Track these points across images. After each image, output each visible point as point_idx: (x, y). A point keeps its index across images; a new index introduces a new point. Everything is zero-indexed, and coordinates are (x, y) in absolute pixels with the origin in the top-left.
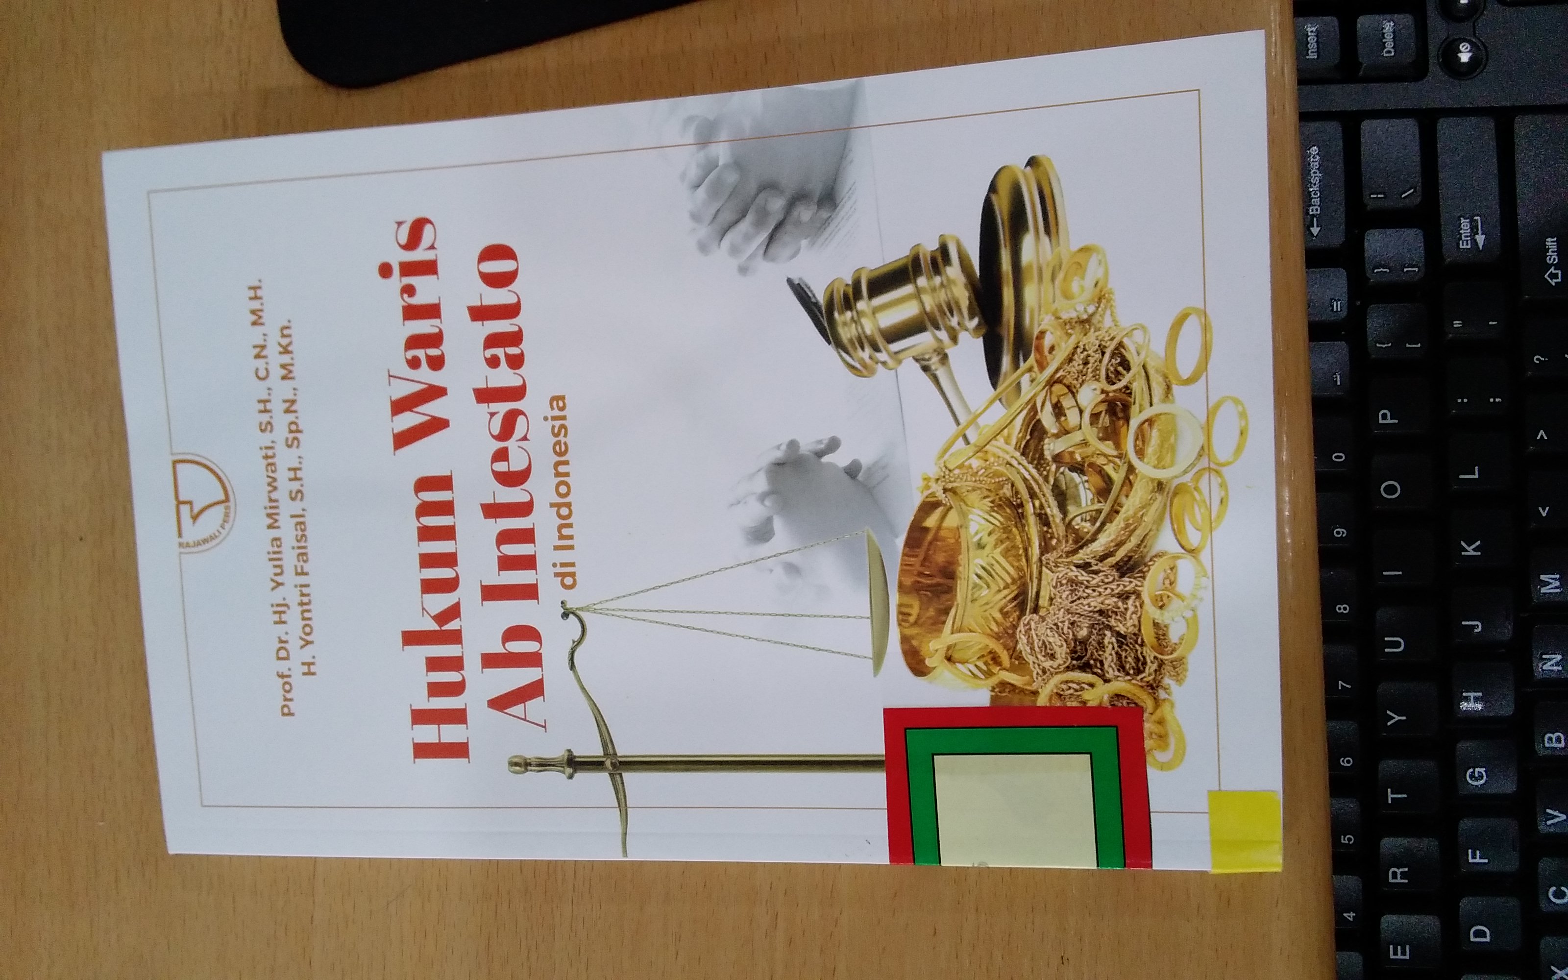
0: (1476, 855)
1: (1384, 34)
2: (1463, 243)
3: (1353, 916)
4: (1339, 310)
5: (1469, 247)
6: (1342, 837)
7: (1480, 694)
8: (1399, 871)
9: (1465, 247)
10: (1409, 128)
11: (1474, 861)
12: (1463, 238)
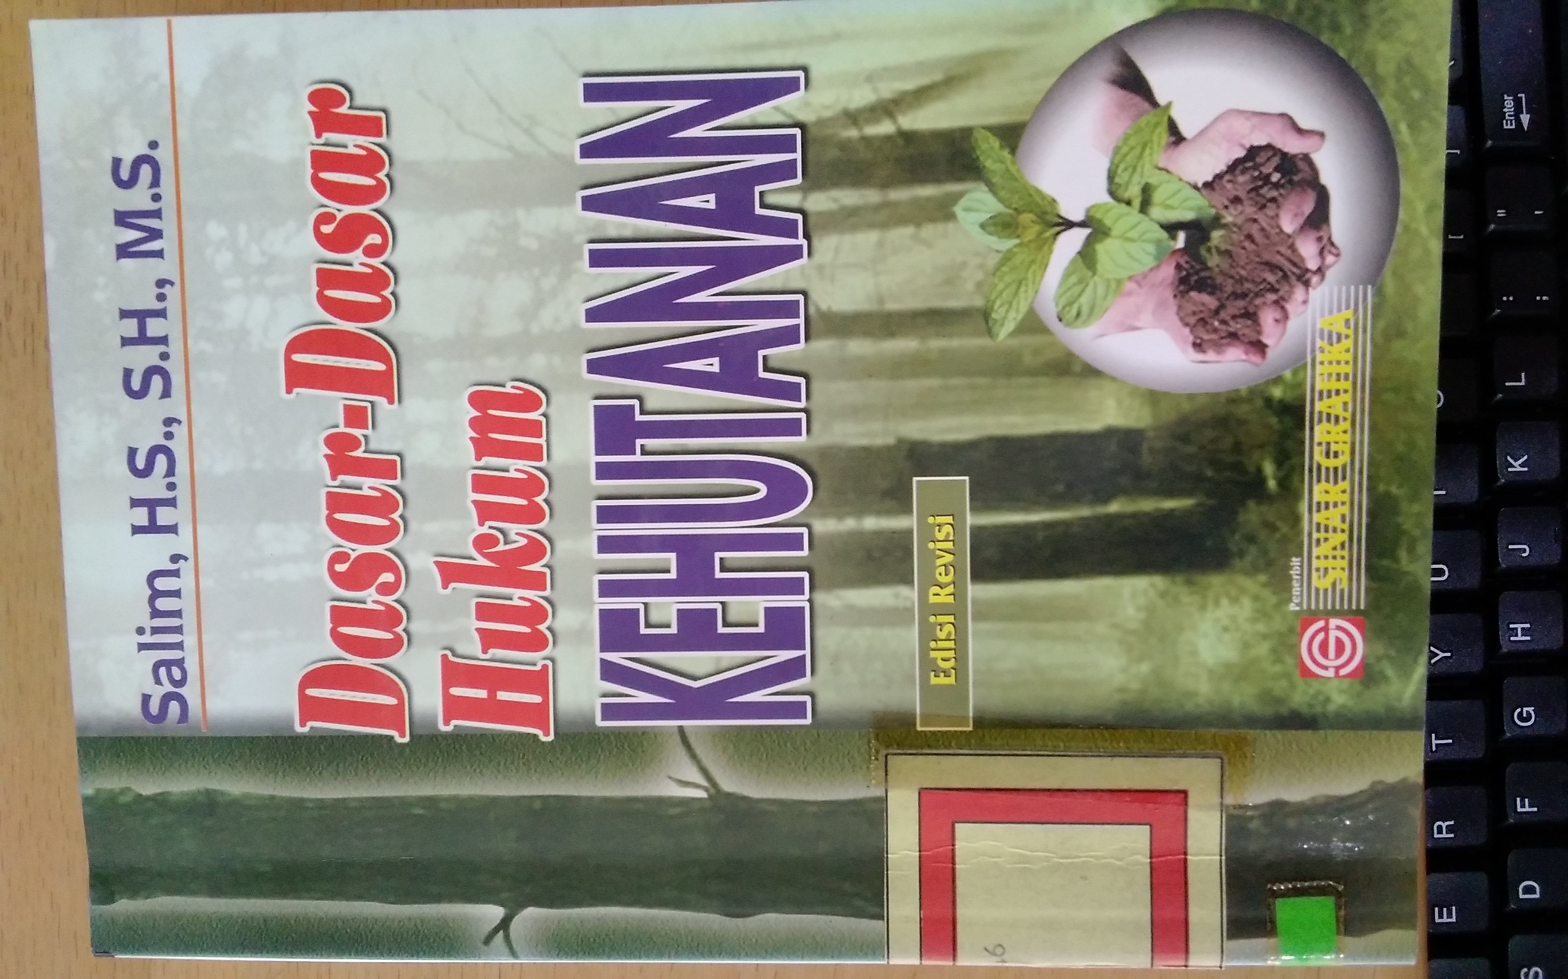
0: (1524, 804)
5: (1513, 127)
11: (1523, 810)
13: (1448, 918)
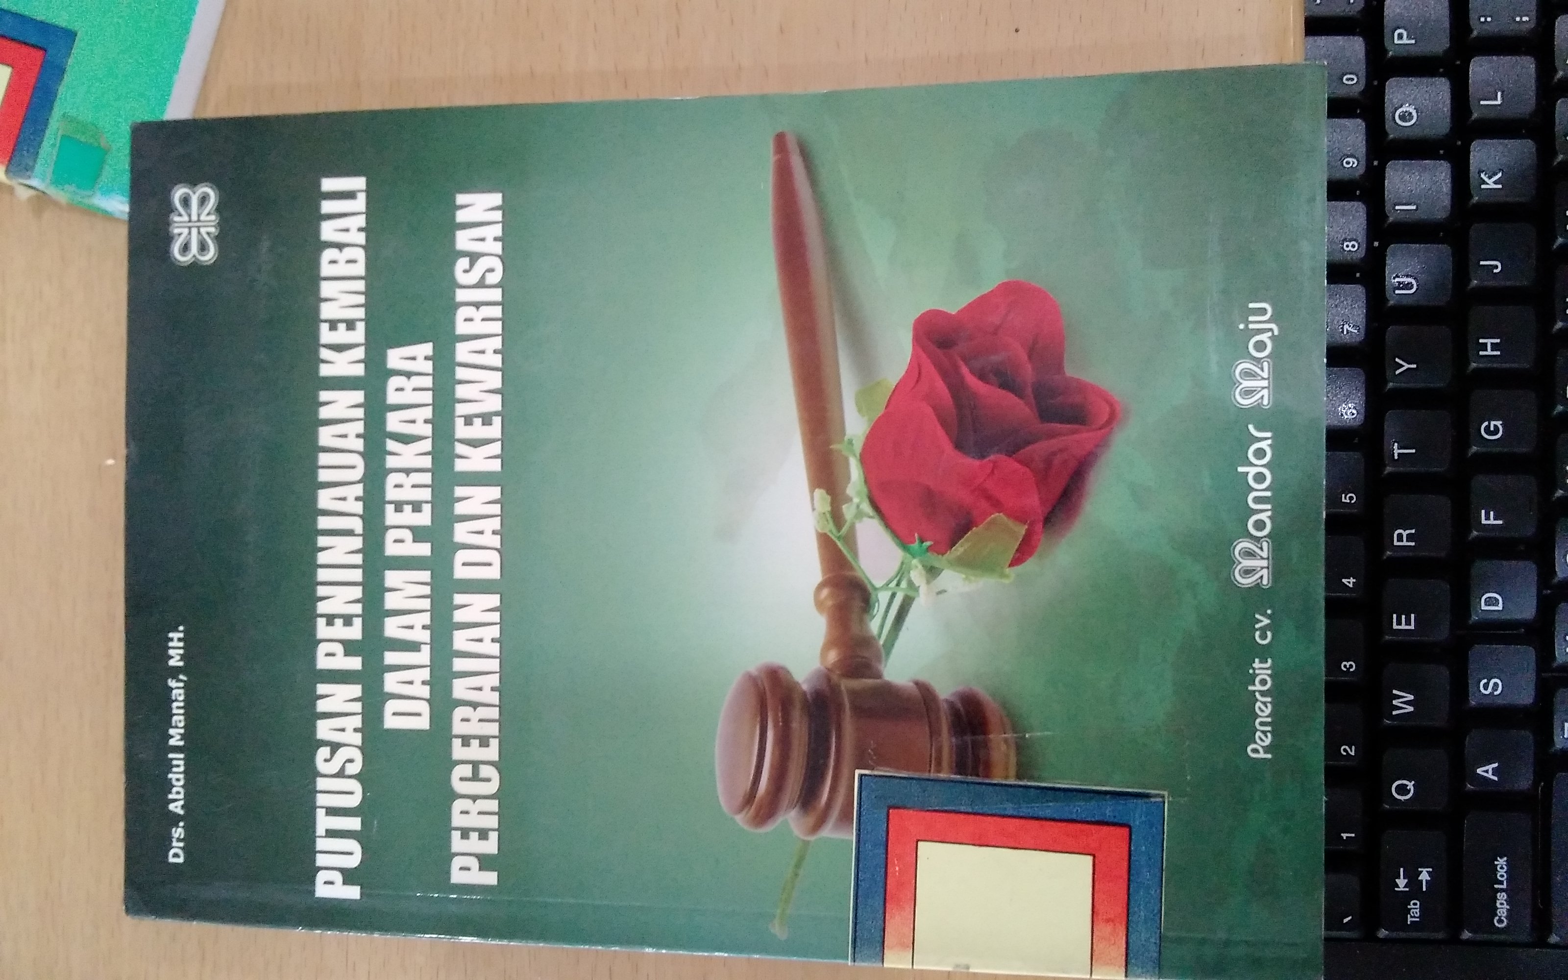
13: (1406, 624)
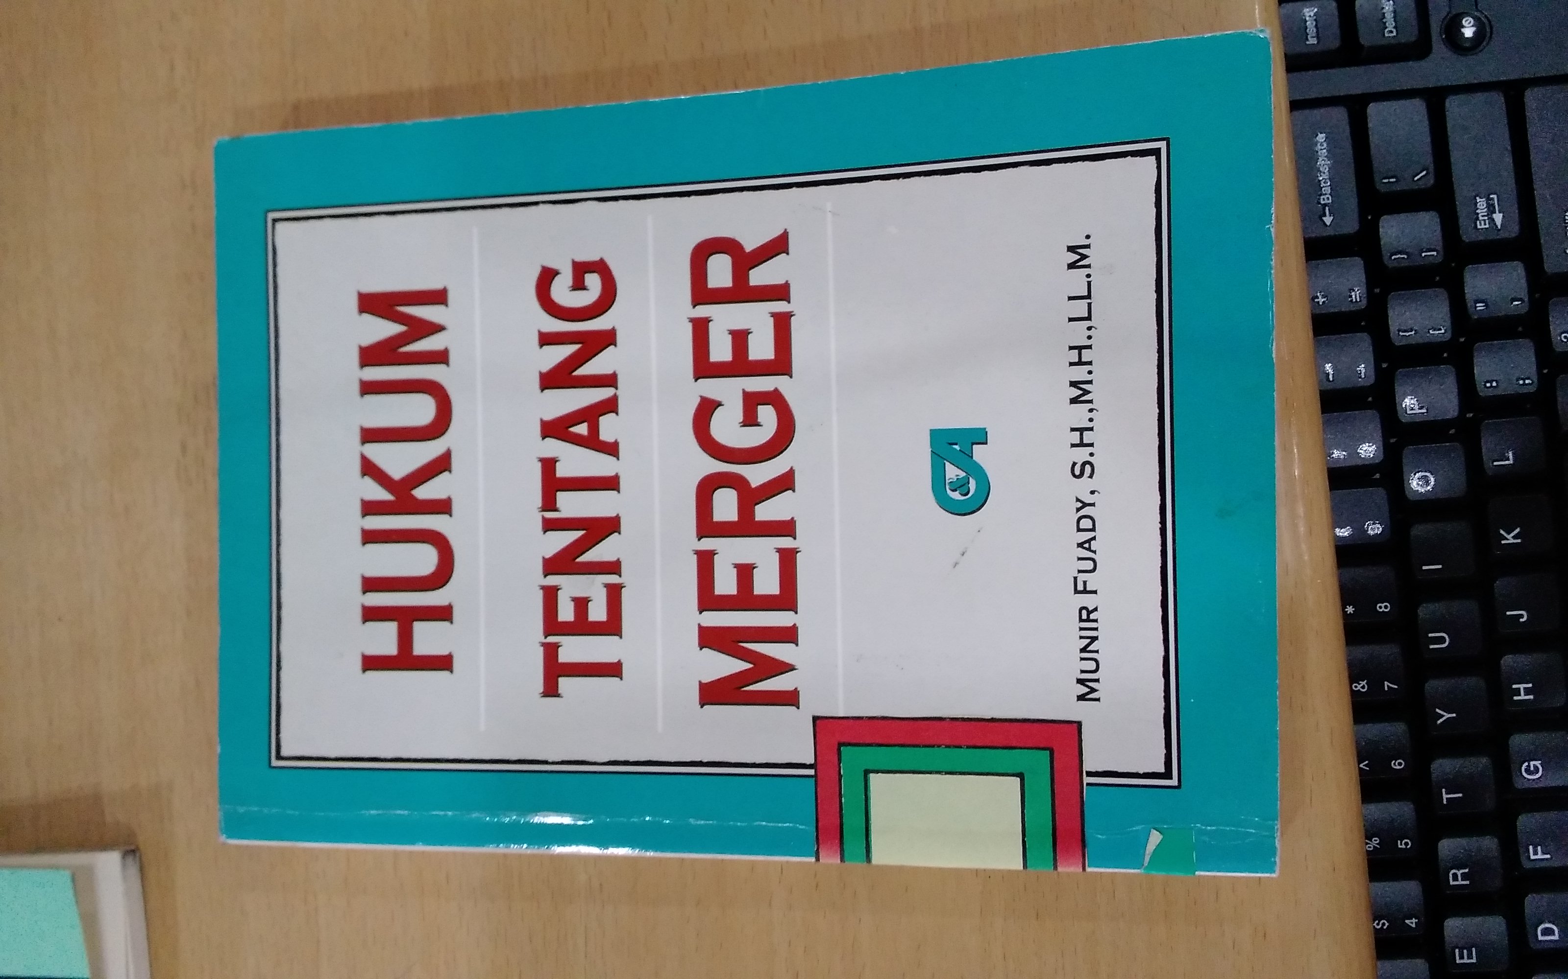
0: (1537, 851)
1: (1384, 13)
2: (1480, 223)
3: (1416, 922)
4: (1358, 300)
6: (1399, 842)
7: (1530, 685)
8: (1459, 873)
9: (1483, 226)
10: (1416, 109)
11: (1536, 857)
12: (1480, 219)
